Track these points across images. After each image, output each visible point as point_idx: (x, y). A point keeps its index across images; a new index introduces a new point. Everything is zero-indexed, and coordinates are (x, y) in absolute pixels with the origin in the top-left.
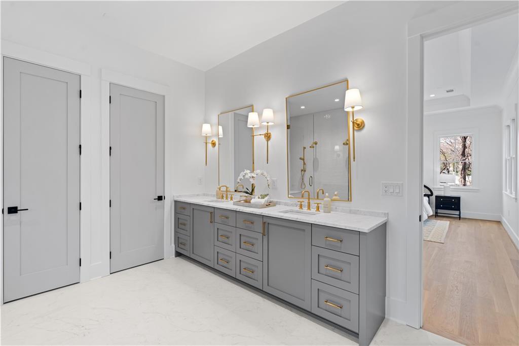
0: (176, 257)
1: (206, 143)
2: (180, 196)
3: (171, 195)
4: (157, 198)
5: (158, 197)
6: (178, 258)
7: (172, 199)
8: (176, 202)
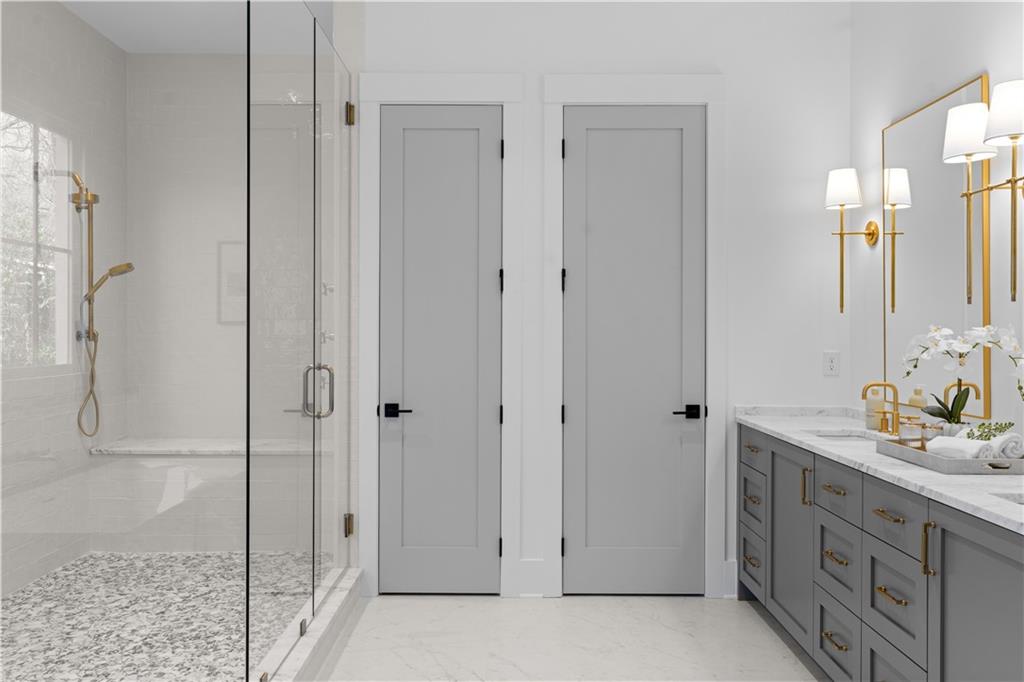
0: (740, 599)
1: (842, 235)
2: (755, 411)
3: (727, 404)
4: (684, 410)
5: (689, 407)
6: (745, 603)
7: (731, 419)
8: (740, 426)
